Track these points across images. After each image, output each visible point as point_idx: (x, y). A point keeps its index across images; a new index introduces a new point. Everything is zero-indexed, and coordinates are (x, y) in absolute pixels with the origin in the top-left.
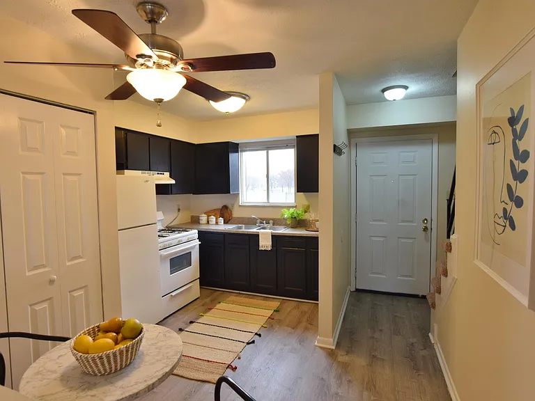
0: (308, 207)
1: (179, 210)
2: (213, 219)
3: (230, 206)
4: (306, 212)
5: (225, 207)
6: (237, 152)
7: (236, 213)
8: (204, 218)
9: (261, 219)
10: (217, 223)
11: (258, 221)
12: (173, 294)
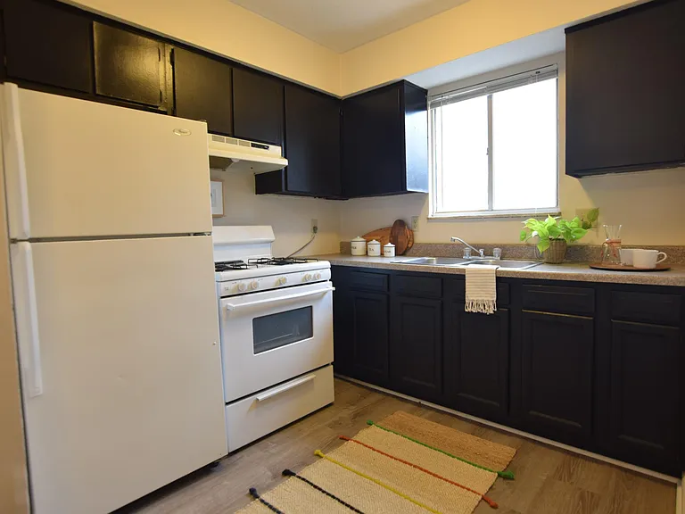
0: (595, 214)
1: (315, 229)
2: (375, 246)
3: (409, 221)
4: (586, 226)
5: (401, 224)
6: (425, 108)
7: (422, 235)
8: (358, 245)
9: (474, 246)
10: (382, 255)
11: (467, 250)
12: (261, 397)
